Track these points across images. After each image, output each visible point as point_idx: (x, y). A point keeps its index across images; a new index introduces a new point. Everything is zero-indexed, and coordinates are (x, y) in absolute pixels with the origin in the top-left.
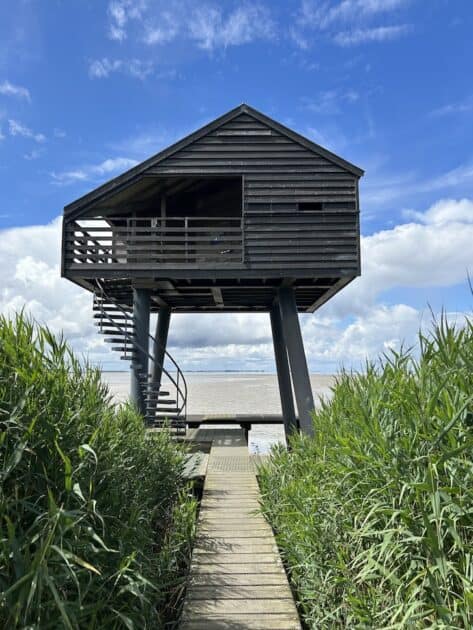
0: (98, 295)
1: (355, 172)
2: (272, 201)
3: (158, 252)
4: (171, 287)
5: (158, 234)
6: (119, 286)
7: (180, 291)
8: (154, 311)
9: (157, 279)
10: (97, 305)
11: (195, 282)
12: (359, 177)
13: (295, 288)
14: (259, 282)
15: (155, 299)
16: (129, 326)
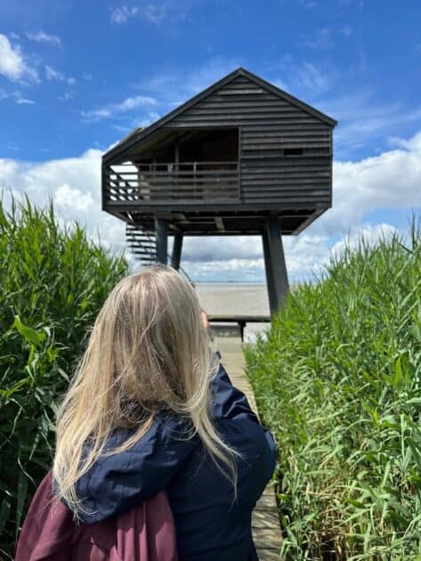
0: (129, 224)
1: (330, 122)
2: (262, 147)
3: (174, 191)
4: (183, 217)
5: (174, 176)
6: (145, 217)
7: (191, 220)
8: (171, 235)
9: (173, 212)
10: (128, 232)
11: (202, 214)
12: (333, 127)
13: (280, 217)
14: (251, 213)
15: (172, 226)
16: (153, 248)
